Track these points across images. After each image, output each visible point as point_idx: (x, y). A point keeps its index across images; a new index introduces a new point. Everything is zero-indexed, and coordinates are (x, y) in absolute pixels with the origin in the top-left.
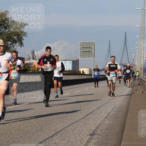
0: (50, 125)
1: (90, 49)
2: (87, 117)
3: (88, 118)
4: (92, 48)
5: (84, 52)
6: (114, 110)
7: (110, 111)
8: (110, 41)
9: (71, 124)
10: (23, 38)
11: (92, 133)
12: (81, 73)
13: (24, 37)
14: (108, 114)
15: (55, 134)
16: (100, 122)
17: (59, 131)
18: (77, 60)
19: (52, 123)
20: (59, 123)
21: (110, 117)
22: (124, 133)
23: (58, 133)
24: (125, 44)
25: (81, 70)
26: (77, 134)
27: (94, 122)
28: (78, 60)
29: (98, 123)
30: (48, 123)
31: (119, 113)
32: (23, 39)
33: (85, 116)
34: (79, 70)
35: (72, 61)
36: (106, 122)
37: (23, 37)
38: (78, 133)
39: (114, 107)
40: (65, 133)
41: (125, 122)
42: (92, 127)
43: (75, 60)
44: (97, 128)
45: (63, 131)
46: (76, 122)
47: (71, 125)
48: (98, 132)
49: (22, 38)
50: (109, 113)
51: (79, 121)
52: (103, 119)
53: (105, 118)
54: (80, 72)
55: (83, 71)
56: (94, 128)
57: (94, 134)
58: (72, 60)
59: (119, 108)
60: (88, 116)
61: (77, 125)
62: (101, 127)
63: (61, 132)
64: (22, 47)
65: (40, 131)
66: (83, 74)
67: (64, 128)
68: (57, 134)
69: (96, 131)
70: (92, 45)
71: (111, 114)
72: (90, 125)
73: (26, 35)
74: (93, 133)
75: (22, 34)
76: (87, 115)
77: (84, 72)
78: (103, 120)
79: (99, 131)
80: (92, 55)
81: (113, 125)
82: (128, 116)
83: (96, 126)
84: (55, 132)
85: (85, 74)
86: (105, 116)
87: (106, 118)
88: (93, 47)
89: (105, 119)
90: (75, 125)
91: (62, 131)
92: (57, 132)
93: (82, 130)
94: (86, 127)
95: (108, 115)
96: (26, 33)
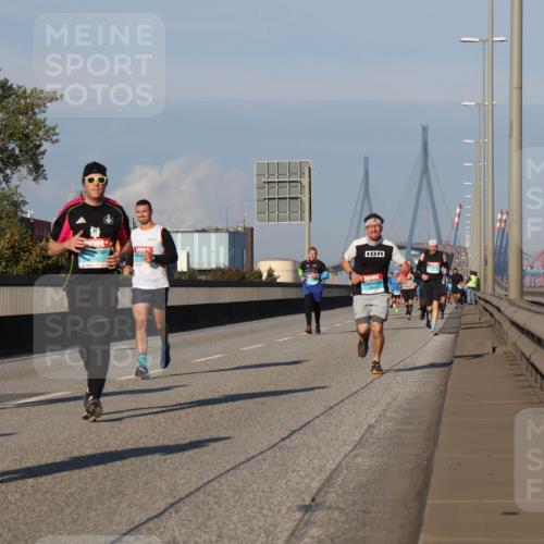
0: (151, 471)
1: (292, 189)
2: (287, 442)
3: (294, 448)
4: (302, 187)
5: (271, 202)
6: (388, 414)
7: (374, 420)
8: (366, 160)
9: (228, 467)
10: (42, 149)
11: (307, 502)
12: (265, 276)
13: (46, 145)
14: (366, 431)
15: (172, 505)
16: (337, 461)
17: (187, 496)
18: (245, 229)
19: (160, 466)
20: (186, 466)
21: (373, 443)
22: (429, 502)
23: (181, 504)
24: (425, 169)
25: (263, 267)
26: (254, 505)
27: (316, 461)
28: (252, 229)
29: (331, 465)
30: (142, 465)
31: (408, 427)
32: (43, 153)
33: (283, 439)
34: (256, 269)
35: (230, 233)
36: (359, 460)
37: (44, 142)
38: (257, 502)
39: (389, 405)
40: (208, 504)
41: (430, 459)
42: (307, 481)
43: (240, 229)
44: (328, 482)
45: (200, 495)
46: (249, 460)
47: (228, 471)
48: (332, 497)
49: (39, 146)
50: (370, 426)
51: (260, 457)
52: (350, 449)
53: (355, 447)
54: (261, 276)
55: (270, 273)
56: (315, 485)
57: (317, 505)
58: (228, 231)
59: (405, 410)
60: (293, 437)
61: (252, 473)
62: (343, 481)
63: (193, 498)
64: (42, 181)
65: (113, 496)
66: (272, 282)
67: (205, 484)
68: (177, 506)
69: (322, 493)
70: (302, 174)
71: (376, 432)
72: (302, 473)
73: (54, 138)
74: (313, 500)
75: (41, 133)
76: (287, 433)
77: (276, 274)
78: (350, 452)
79: (334, 494)
80: (303, 212)
81: (384, 471)
82: (441, 438)
83: (324, 476)
84: (171, 500)
85: (279, 280)
86: (357, 439)
87: (359, 444)
88: (306, 183)
89: (357, 451)
90: (244, 472)
91: (197, 493)
92: (178, 498)
93: (272, 492)
94: (284, 481)
95: (368, 435)
96: (54, 129)
